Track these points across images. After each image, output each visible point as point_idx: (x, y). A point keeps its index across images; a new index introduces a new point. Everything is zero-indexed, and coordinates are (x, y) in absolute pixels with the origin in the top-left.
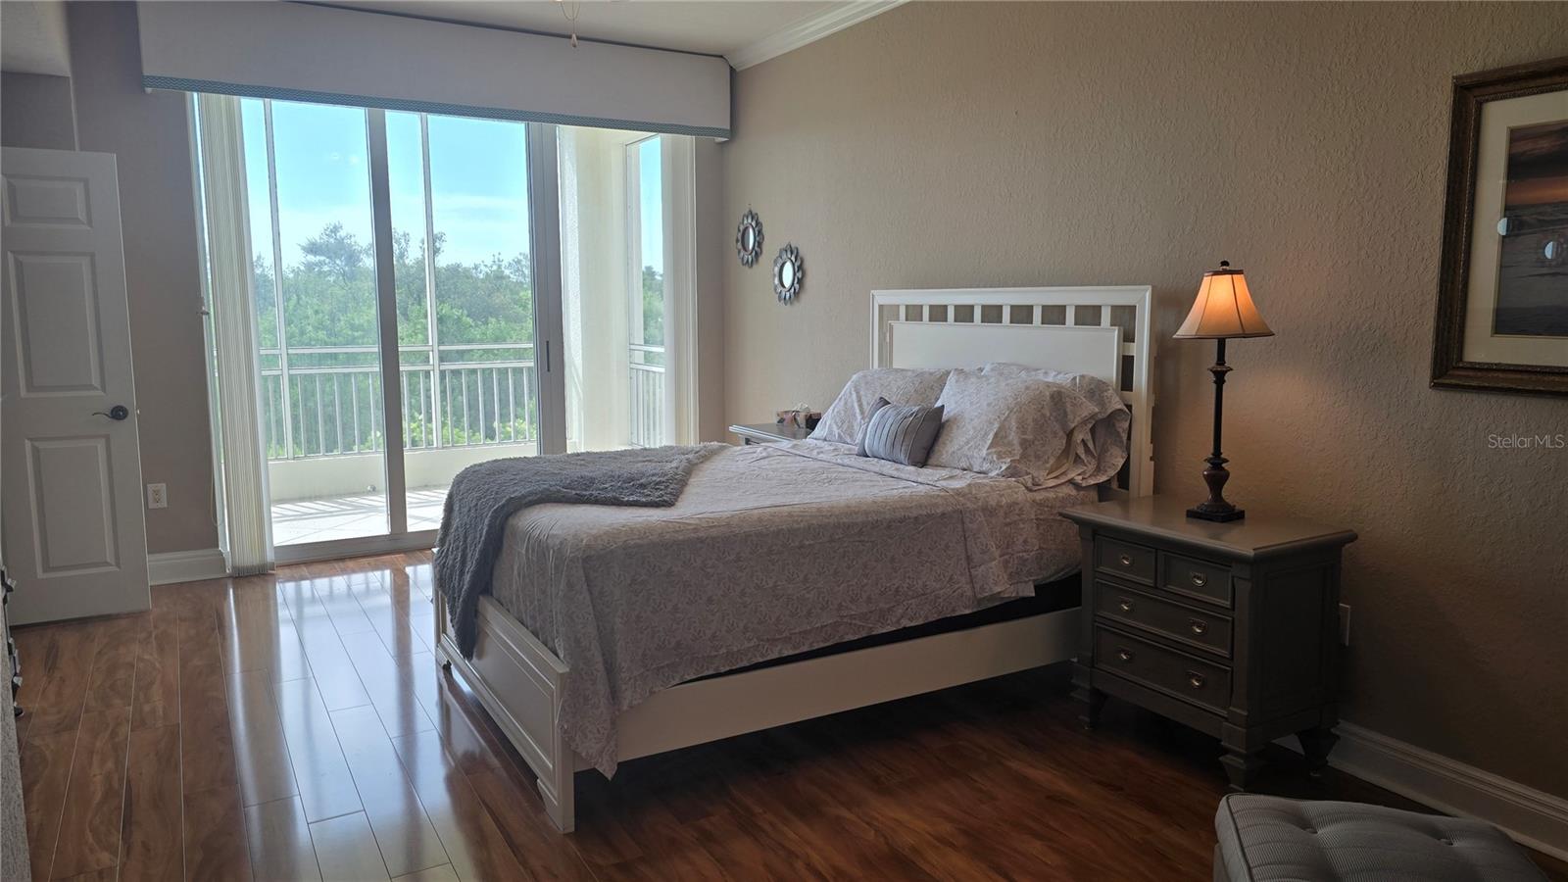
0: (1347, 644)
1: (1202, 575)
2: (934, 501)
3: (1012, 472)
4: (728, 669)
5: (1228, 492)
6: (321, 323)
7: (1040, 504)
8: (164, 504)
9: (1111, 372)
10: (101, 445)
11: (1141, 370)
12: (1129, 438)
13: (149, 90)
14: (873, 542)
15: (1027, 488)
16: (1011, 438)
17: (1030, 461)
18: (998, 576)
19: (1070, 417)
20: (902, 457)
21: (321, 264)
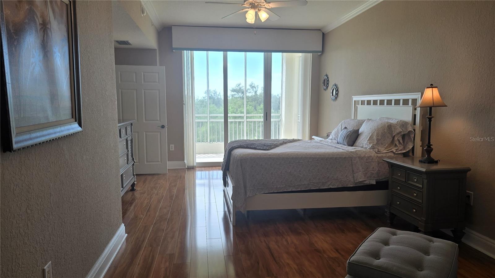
0: (472, 205)
1: (416, 178)
2: (343, 154)
3: (373, 148)
4: (277, 192)
5: (433, 155)
6: (233, 111)
7: (379, 157)
8: (173, 150)
9: (409, 119)
10: (159, 134)
11: (418, 118)
12: (414, 139)
13: (174, 51)
14: (321, 163)
15: (376, 152)
16: (374, 138)
17: (379, 145)
18: (361, 176)
19: (393, 132)
20: (346, 144)
21: (234, 95)
